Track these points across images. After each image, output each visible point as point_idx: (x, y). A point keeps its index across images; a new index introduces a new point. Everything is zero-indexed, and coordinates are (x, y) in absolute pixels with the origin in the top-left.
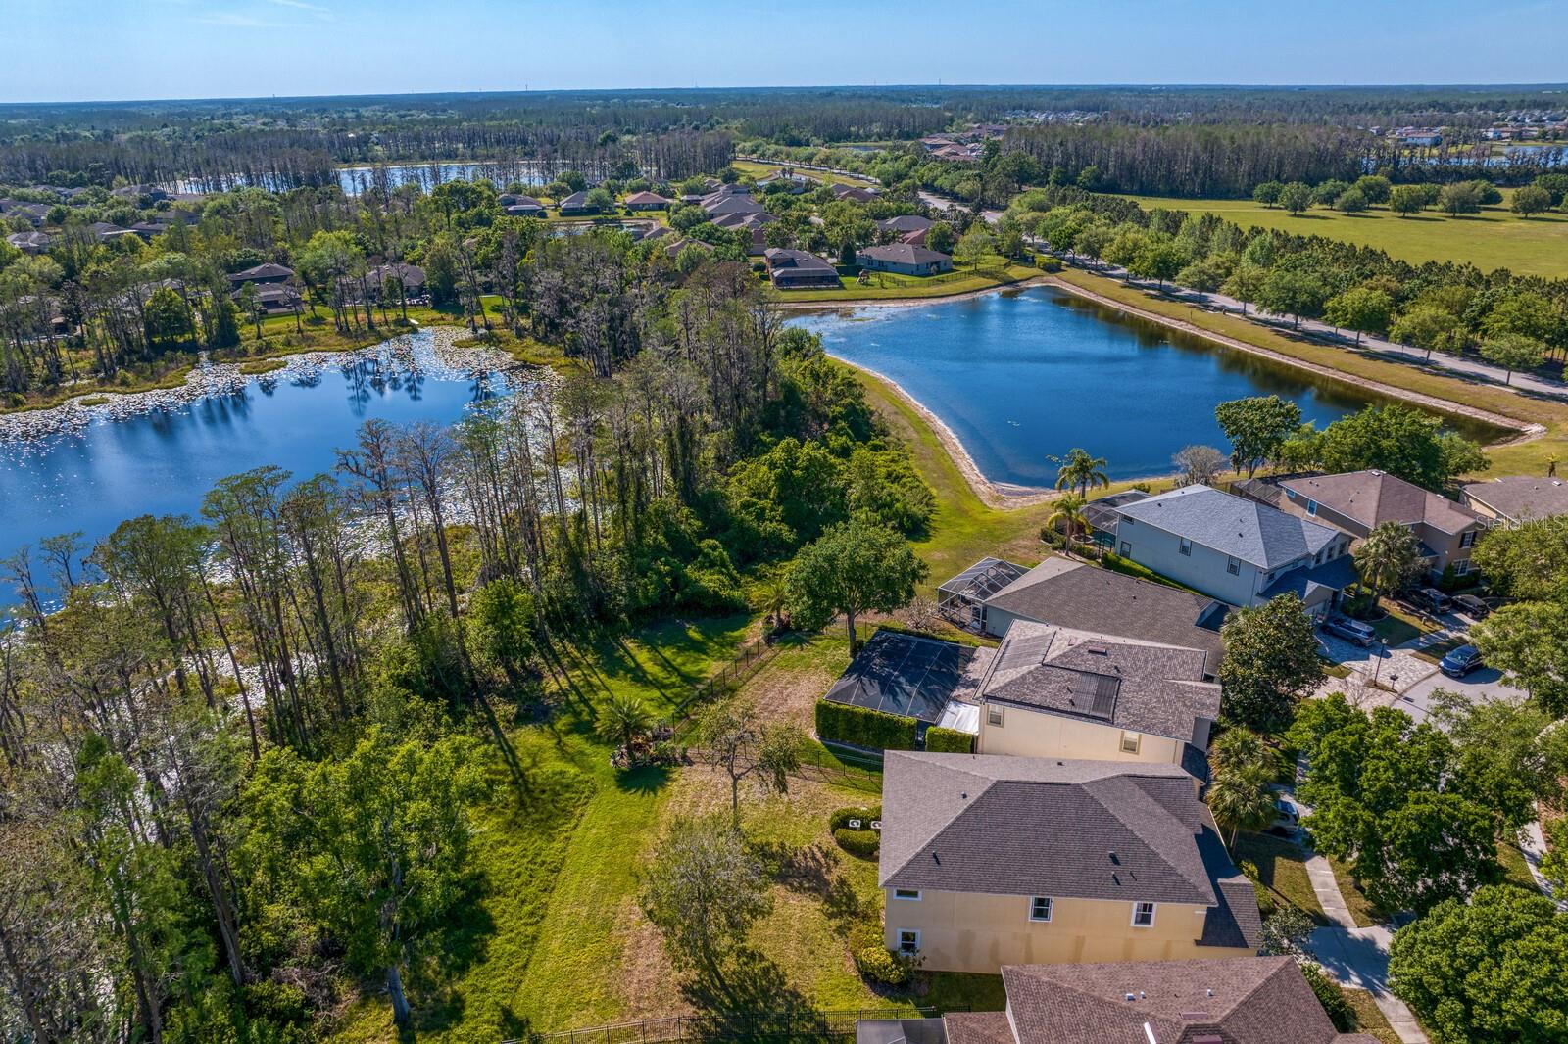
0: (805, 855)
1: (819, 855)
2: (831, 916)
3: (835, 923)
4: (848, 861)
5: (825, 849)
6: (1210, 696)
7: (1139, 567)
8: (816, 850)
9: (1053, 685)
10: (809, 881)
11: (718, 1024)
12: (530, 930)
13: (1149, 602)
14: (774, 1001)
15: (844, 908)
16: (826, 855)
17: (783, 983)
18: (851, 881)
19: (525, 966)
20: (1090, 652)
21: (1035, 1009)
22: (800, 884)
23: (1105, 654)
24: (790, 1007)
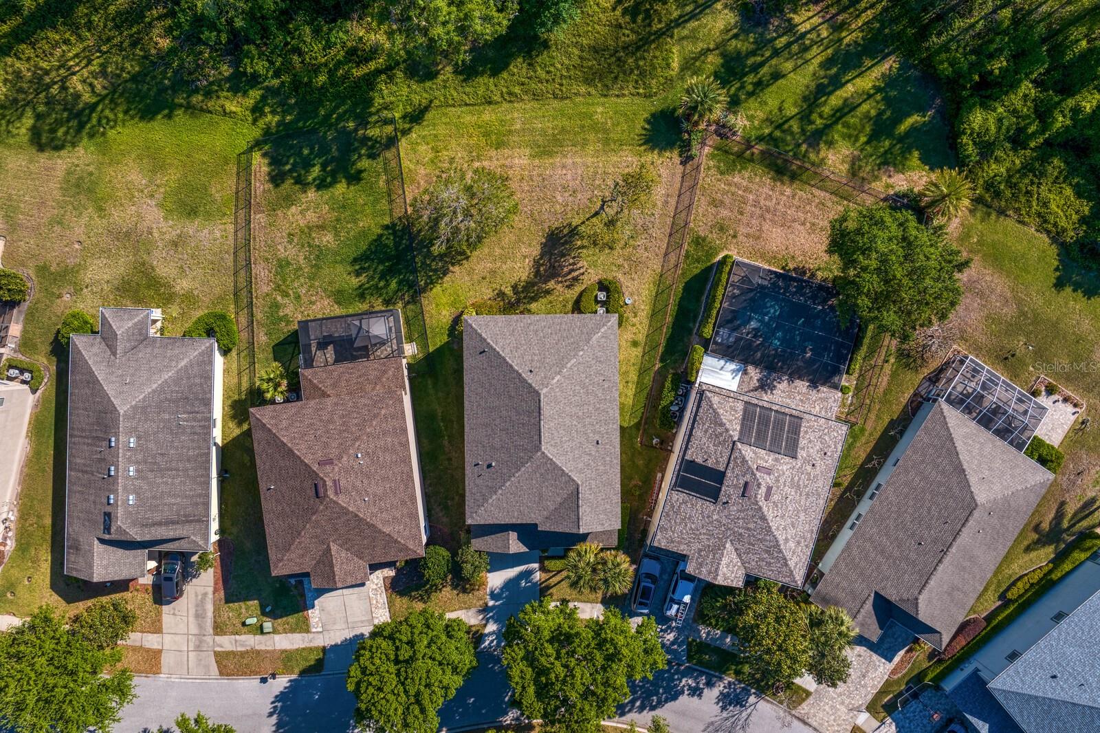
0: (574, 264)
1: (575, 274)
2: (514, 287)
3: (508, 291)
4: (573, 294)
5: (581, 277)
6: (710, 572)
7: (1067, 566)
8: (582, 271)
9: (712, 448)
10: (545, 271)
11: (420, 231)
12: (497, 98)
13: (913, 556)
14: (440, 260)
15: (522, 295)
16: (576, 279)
17: (453, 264)
18: (550, 298)
19: (466, 105)
20: (746, 484)
21: (365, 405)
22: (542, 265)
23: (743, 495)
24: (435, 271)
